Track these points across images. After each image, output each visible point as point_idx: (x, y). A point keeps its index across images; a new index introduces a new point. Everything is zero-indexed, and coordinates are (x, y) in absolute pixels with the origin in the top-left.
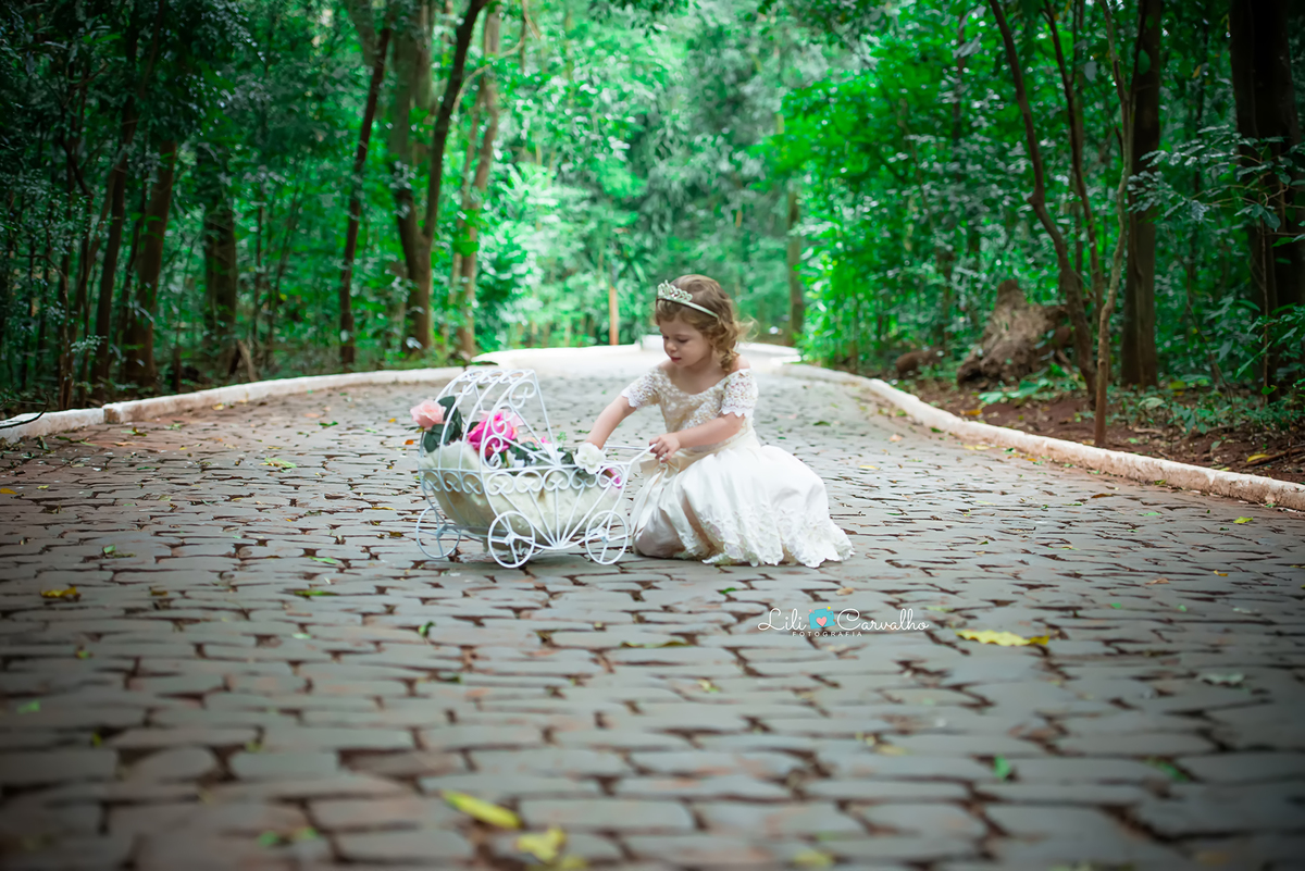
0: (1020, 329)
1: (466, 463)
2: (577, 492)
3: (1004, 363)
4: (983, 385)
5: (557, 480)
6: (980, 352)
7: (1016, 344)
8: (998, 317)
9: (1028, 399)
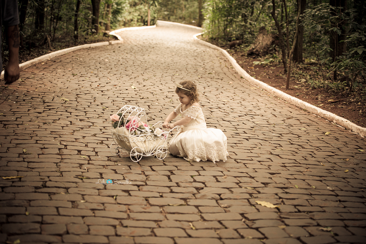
0: (265, 41)
1: (125, 133)
2: (154, 140)
3: (260, 51)
4: (254, 57)
5: (149, 138)
6: (254, 47)
7: (264, 46)
8: (259, 37)
9: (267, 65)
